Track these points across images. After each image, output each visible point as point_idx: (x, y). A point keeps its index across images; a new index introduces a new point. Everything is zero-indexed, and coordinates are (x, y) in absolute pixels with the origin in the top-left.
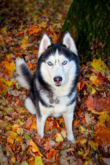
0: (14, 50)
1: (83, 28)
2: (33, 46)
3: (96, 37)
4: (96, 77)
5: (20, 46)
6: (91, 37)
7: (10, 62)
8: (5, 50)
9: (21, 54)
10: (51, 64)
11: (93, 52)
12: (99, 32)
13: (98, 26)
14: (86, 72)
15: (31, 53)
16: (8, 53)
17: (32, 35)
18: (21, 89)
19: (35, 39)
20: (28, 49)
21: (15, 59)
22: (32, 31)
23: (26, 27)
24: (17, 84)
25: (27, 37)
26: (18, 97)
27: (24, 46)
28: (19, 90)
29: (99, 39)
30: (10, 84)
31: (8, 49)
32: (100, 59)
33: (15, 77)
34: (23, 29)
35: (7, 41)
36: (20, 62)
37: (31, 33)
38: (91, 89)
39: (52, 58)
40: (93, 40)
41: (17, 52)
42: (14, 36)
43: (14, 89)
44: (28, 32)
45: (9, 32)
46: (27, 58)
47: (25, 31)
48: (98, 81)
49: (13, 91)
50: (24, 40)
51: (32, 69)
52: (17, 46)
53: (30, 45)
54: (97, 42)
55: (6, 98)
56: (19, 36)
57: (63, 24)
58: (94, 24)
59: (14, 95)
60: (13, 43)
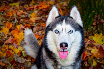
0: (24, 21)
1: (87, 6)
2: (41, 19)
3: (98, 14)
4: (97, 50)
5: (29, 19)
6: (94, 14)
7: (19, 32)
8: (16, 21)
9: (29, 25)
10: (57, 32)
11: (95, 28)
12: (102, 10)
13: (100, 5)
14: (88, 45)
15: (39, 26)
16: (18, 24)
17: (41, 10)
18: (27, 57)
19: (43, 14)
20: (37, 22)
21: (24, 29)
22: (41, 6)
23: (37, 3)
24: (23, 52)
25: (36, 12)
26: (23, 64)
27: (33, 19)
28: (25, 58)
29: (101, 16)
30: (17, 51)
31: (19, 20)
32: (101, 34)
33: (22, 45)
34: (34, 4)
35: (19, 13)
36: (28, 32)
37: (40, 8)
38: (92, 61)
39: (59, 27)
40: (96, 16)
41: (27, 23)
42: (25, 10)
43: (20, 57)
44: (38, 7)
45: (21, 7)
46: (35, 29)
47: (35, 6)
48: (99, 54)
49: (19, 58)
50: (33, 14)
51: (39, 39)
52: (27, 18)
53: (39, 18)
54: (99, 18)
55: (12, 64)
56: (30, 10)
57: (68, 3)
58: (97, 3)
59: (20, 62)
60: (24, 16)
